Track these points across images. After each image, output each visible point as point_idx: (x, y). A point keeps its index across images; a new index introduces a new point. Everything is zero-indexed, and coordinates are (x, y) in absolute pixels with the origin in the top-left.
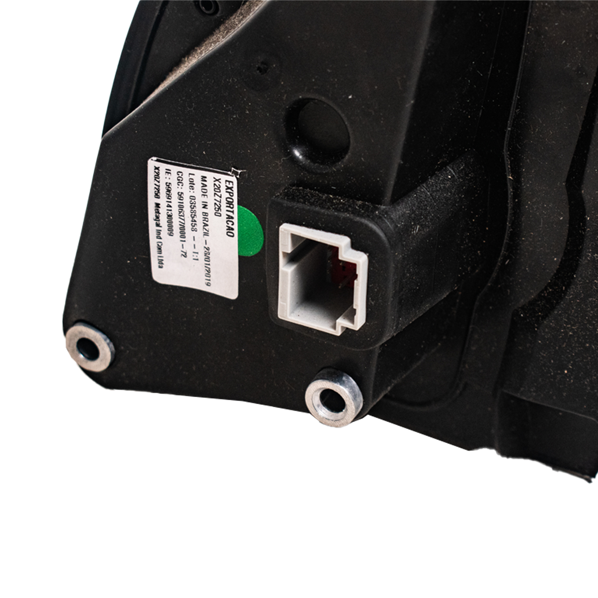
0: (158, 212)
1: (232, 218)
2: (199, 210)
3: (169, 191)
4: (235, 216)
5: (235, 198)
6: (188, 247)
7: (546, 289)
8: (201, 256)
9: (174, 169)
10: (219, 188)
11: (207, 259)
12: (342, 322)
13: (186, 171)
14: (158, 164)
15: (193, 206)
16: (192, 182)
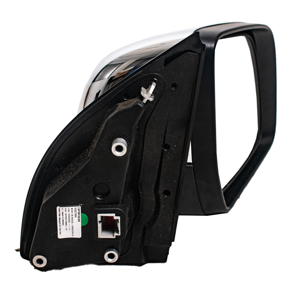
0: (60, 220)
1: (80, 217)
2: (71, 217)
3: (63, 214)
4: (80, 216)
5: (80, 212)
6: (68, 227)
7: (152, 217)
8: (71, 229)
9: (64, 208)
10: (76, 210)
11: (73, 229)
12: (116, 234)
13: (67, 208)
14: (59, 208)
15: (69, 216)
16: (69, 210)
